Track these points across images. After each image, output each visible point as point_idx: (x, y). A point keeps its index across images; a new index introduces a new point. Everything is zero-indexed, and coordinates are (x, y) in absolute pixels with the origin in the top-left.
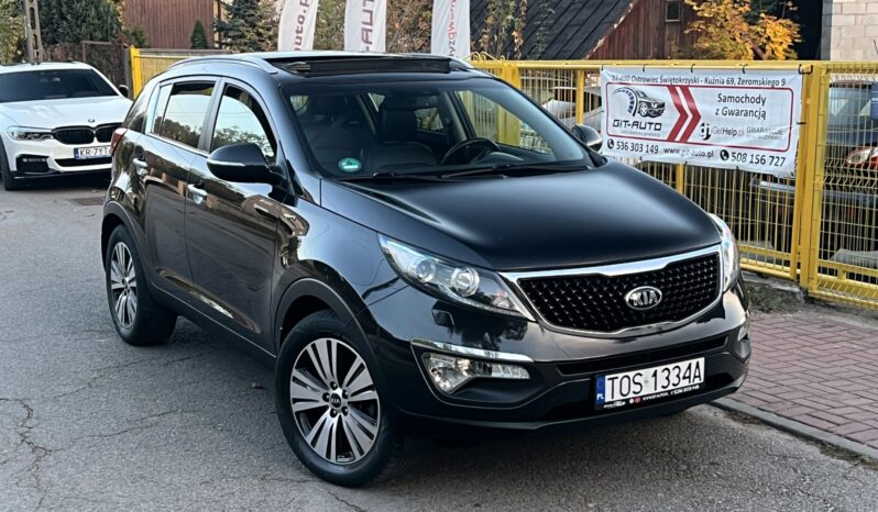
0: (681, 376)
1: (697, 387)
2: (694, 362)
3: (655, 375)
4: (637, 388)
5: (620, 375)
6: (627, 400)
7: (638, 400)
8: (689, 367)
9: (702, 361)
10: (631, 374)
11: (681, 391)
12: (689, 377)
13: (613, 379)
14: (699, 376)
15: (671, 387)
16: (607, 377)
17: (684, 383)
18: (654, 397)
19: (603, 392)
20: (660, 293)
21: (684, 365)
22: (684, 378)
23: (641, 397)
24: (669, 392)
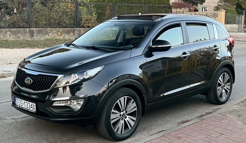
0: (30, 106)
1: (34, 112)
2: (33, 104)
3: (24, 103)
4: (21, 104)
5: (19, 99)
6: (20, 106)
7: (22, 108)
8: (32, 105)
9: (35, 104)
10: (20, 100)
11: (30, 111)
12: (32, 108)
13: (17, 99)
14: (35, 109)
15: (28, 108)
16: (16, 98)
17: (31, 109)
18: (24, 109)
19: (16, 102)
20: (32, 81)
21: (31, 103)
22: (31, 107)
23: (22, 107)
24: (28, 109)
